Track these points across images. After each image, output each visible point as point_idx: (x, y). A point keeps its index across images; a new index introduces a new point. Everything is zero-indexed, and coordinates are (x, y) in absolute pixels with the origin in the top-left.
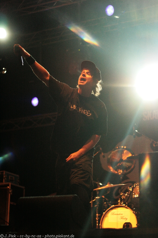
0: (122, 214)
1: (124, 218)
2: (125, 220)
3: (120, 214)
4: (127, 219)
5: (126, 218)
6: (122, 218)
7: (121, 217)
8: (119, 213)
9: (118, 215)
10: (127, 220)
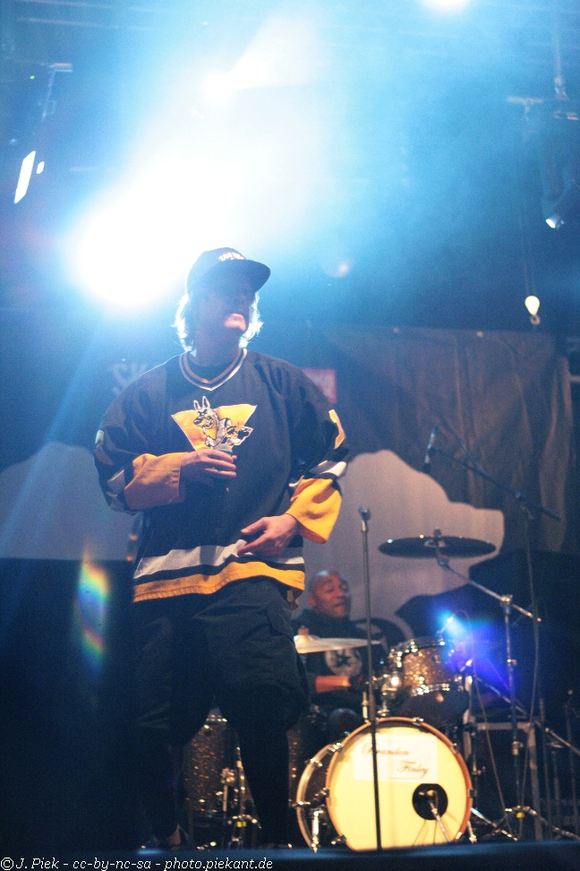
0: (406, 753)
1: (416, 766)
2: (421, 773)
3: (397, 753)
4: (425, 771)
5: (423, 767)
6: (406, 767)
7: (403, 765)
8: (394, 750)
9: (394, 757)
10: (427, 774)
